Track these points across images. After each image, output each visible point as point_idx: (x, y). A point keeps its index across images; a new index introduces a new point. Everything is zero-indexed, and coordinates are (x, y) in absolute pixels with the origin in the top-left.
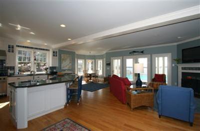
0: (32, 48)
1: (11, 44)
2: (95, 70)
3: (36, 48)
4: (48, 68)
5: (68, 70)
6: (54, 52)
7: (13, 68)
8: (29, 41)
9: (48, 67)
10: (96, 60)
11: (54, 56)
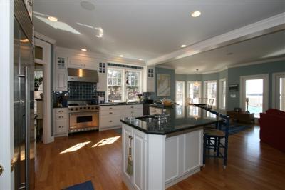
0: (123, 66)
1: (103, 62)
2: (202, 98)
3: (128, 67)
4: (141, 95)
5: (166, 97)
6: (149, 71)
7: (103, 94)
8: (121, 56)
9: (141, 93)
10: (205, 82)
11: (149, 76)
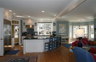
0: (44, 22)
1: (36, 22)
3: (46, 22)
6: (54, 23)
7: (37, 32)
